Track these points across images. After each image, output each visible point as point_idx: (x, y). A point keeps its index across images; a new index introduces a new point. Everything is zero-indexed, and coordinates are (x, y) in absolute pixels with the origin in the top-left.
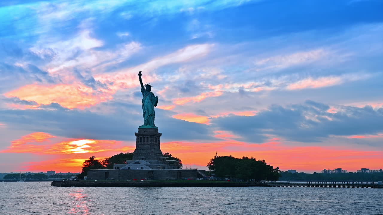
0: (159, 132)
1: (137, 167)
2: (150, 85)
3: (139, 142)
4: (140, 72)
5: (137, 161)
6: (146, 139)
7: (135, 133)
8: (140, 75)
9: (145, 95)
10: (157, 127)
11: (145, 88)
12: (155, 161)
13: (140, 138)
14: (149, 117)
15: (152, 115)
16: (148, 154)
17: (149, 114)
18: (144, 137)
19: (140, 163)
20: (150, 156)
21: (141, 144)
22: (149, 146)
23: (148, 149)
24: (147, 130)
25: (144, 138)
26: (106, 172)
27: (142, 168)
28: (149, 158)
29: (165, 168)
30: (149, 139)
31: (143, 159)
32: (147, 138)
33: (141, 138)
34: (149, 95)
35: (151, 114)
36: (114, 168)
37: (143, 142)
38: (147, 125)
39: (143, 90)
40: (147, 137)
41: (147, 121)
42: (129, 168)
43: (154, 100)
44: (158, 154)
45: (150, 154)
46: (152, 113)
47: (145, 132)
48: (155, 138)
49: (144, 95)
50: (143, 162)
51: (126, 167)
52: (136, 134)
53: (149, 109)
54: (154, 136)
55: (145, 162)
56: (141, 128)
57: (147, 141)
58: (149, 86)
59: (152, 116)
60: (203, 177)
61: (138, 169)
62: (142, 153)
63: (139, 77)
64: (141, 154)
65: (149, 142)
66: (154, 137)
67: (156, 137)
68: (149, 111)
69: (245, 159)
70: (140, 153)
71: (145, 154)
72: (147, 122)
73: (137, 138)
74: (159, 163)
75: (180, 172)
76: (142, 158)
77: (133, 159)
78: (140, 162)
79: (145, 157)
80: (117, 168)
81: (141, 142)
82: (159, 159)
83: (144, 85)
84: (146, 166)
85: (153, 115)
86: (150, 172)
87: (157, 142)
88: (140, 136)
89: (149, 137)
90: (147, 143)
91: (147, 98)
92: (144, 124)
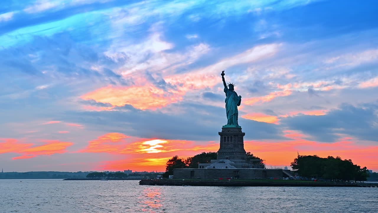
0: (243, 131)
1: (222, 167)
2: (233, 84)
3: (223, 142)
4: (223, 72)
5: (221, 160)
6: (230, 138)
7: (219, 132)
8: (223, 74)
9: (229, 94)
10: (241, 127)
11: (228, 88)
12: (240, 160)
13: (223, 138)
14: (232, 116)
16: (232, 153)
17: (232, 113)
19: (224, 163)
20: (234, 155)
21: (225, 144)
22: (233, 145)
23: (232, 149)
24: (232, 130)
25: (228, 137)
26: (191, 171)
27: (227, 167)
28: (233, 158)
29: (250, 167)
30: (233, 138)
31: (227, 158)
32: (231, 137)
34: (232, 95)
35: (235, 114)
36: (199, 167)
37: (227, 141)
38: (230, 124)
39: (226, 90)
41: (231, 120)
42: (214, 167)
43: (237, 100)
44: (242, 153)
45: (234, 153)
46: (235, 112)
47: (229, 131)
48: (239, 137)
49: (228, 94)
50: (228, 162)
51: (210, 166)
52: (220, 133)
53: (232, 109)
54: (238, 135)
55: (230, 162)
56: (225, 127)
57: (231, 141)
58: (232, 86)
59: (236, 116)
60: (288, 177)
61: (223, 168)
62: (226, 152)
63: (222, 77)
65: (233, 142)
66: (238, 137)
67: (240, 137)
68: (232, 110)
69: (330, 158)
70: (225, 153)
71: (229, 153)
72: (230, 122)
73: (221, 137)
74: (243, 162)
75: (266, 172)
76: (226, 157)
77: (217, 158)
79: (229, 156)
80: (202, 167)
81: (225, 141)
82: (243, 158)
83: (227, 85)
84: (231, 166)
85: (236, 114)
87: (240, 141)
88: (224, 135)
89: (233, 136)
90: (231, 142)
91: (230, 97)
92: (228, 124)
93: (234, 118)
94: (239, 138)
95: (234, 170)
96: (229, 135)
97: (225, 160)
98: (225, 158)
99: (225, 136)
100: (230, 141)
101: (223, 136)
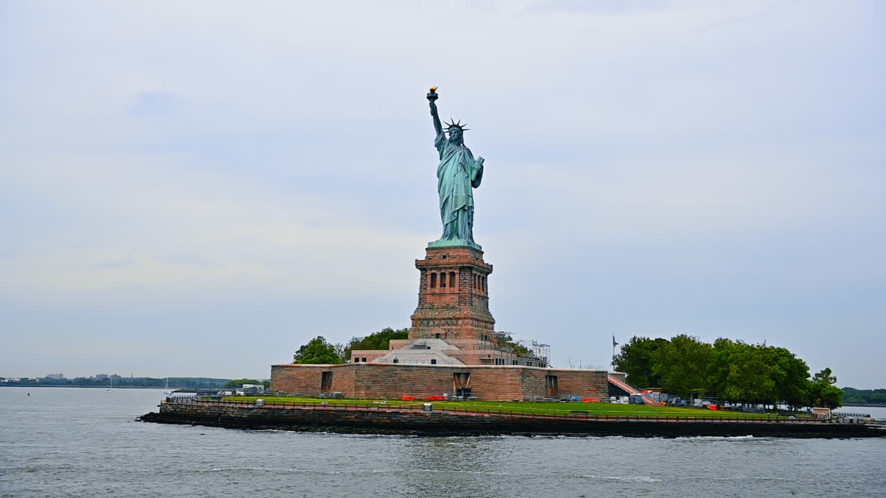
1: (420, 359)
2: (460, 125)
3: (429, 289)
4: (433, 91)
5: (420, 341)
6: (448, 277)
7: (417, 261)
8: (433, 96)
9: (448, 152)
10: (481, 247)
11: (447, 136)
12: (475, 341)
13: (429, 277)
14: (456, 214)
15: (466, 208)
16: (454, 321)
17: (456, 207)
18: (443, 271)
19: (429, 348)
20: (459, 327)
21: (433, 294)
22: (456, 297)
23: (453, 308)
24: (452, 253)
25: (443, 275)
26: (325, 374)
27: (434, 362)
28: (456, 335)
29: (505, 362)
30: (457, 276)
31: (438, 336)
32: (453, 274)
33: (434, 275)
34: (458, 153)
35: (464, 206)
36: (353, 361)
37: (438, 286)
38: (450, 238)
39: (440, 143)
40: (451, 271)
41: (452, 225)
42: (395, 361)
43: (472, 168)
44: (483, 321)
45: (460, 322)
46: (465, 203)
47: (444, 257)
48: (475, 275)
49: (444, 153)
50: (438, 345)
51: (384, 358)
52: (419, 265)
53: (457, 193)
54: (471, 268)
55: (445, 344)
56: (434, 246)
57: (452, 285)
59: (466, 214)
60: (628, 394)
61: (419, 364)
62: (435, 319)
63: (430, 104)
64: (431, 323)
65: (457, 286)
66: (471, 274)
67: (478, 274)
68: (457, 198)
70: (430, 319)
71: (443, 322)
72: (451, 232)
73: (422, 275)
74: (485, 348)
75: (555, 378)
76: (434, 332)
77: (409, 337)
78: (428, 346)
79: (445, 330)
80: (360, 360)
81: (433, 286)
83: (444, 126)
84: (446, 357)
85: (468, 210)
86: (458, 375)
87: (479, 289)
88: (431, 269)
89: (456, 271)
90: (452, 289)
91: (451, 162)
92: (444, 236)
93: (462, 218)
94: (475, 279)
95: (456, 371)
96: (446, 268)
97: (430, 342)
98: (433, 335)
99: (433, 271)
100: (448, 286)
101: (429, 272)
